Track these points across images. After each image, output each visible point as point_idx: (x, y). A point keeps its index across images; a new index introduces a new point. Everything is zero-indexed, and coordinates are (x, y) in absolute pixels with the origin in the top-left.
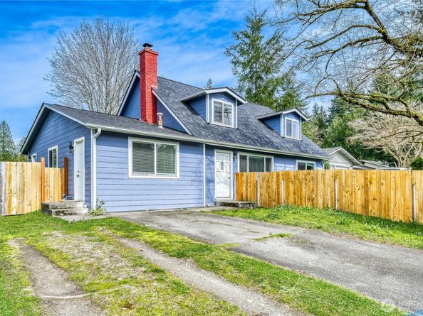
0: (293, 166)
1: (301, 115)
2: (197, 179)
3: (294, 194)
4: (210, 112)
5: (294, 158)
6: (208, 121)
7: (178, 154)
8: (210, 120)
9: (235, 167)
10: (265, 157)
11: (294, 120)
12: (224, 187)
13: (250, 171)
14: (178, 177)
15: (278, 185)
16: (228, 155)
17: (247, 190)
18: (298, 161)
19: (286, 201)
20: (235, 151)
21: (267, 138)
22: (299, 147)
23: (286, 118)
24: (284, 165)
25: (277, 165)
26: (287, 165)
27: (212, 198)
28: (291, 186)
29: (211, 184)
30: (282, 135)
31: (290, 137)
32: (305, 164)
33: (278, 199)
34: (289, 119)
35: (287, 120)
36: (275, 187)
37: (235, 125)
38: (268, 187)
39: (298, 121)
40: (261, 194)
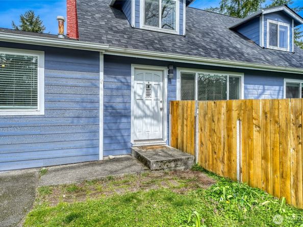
0: (277, 88)
1: (294, 15)
2: (85, 114)
3: (264, 158)
4: (137, 11)
5: (279, 75)
6: (133, 24)
7: (41, 72)
8: (137, 22)
9: (172, 91)
10: (228, 75)
11: (281, 23)
12: (151, 125)
13: (200, 99)
14: (42, 113)
15: (229, 129)
16: (160, 73)
17: (183, 130)
18: (286, 81)
19: (245, 169)
20: (172, 66)
21: (235, 48)
22: (289, 61)
23: (269, 21)
24: (261, 87)
25: (250, 87)
26: (266, 87)
27: (125, 143)
28: (256, 136)
29: (124, 120)
30: (262, 45)
31: (275, 48)
32: (298, 84)
33: (229, 159)
34: (274, 22)
35: (271, 24)
36: (223, 133)
37: (181, 30)
38: (213, 131)
39: (288, 25)
40: (202, 144)
